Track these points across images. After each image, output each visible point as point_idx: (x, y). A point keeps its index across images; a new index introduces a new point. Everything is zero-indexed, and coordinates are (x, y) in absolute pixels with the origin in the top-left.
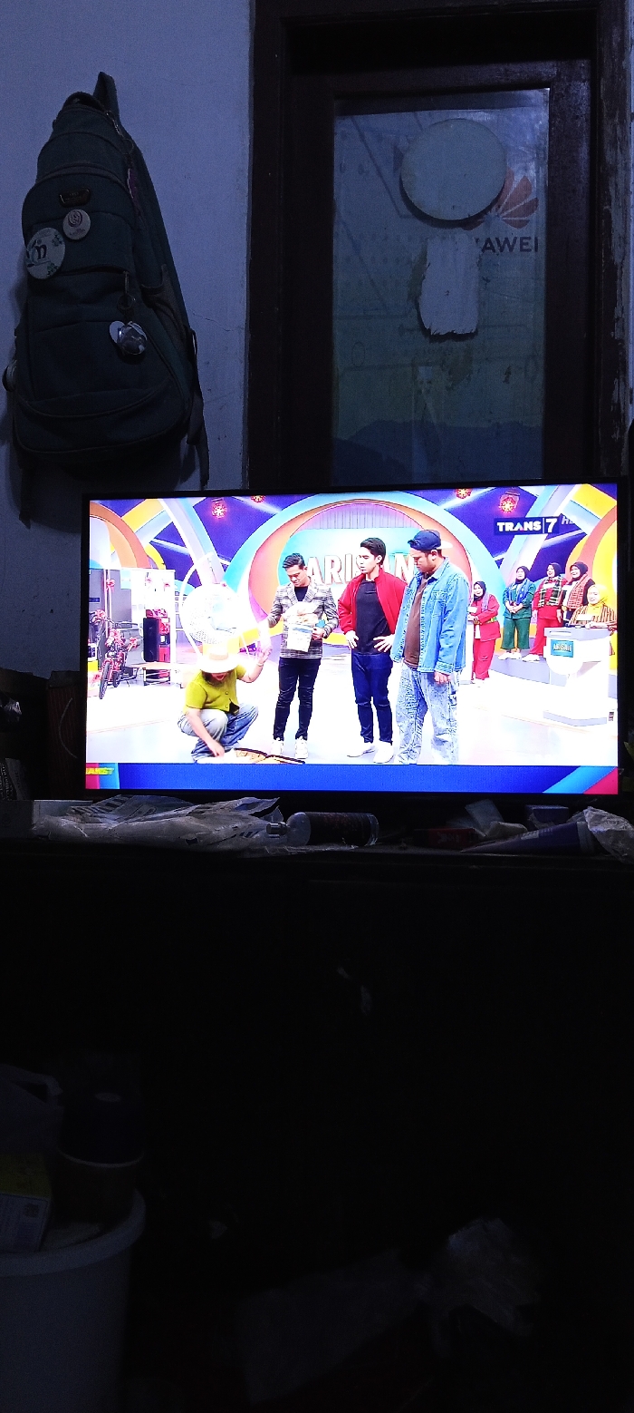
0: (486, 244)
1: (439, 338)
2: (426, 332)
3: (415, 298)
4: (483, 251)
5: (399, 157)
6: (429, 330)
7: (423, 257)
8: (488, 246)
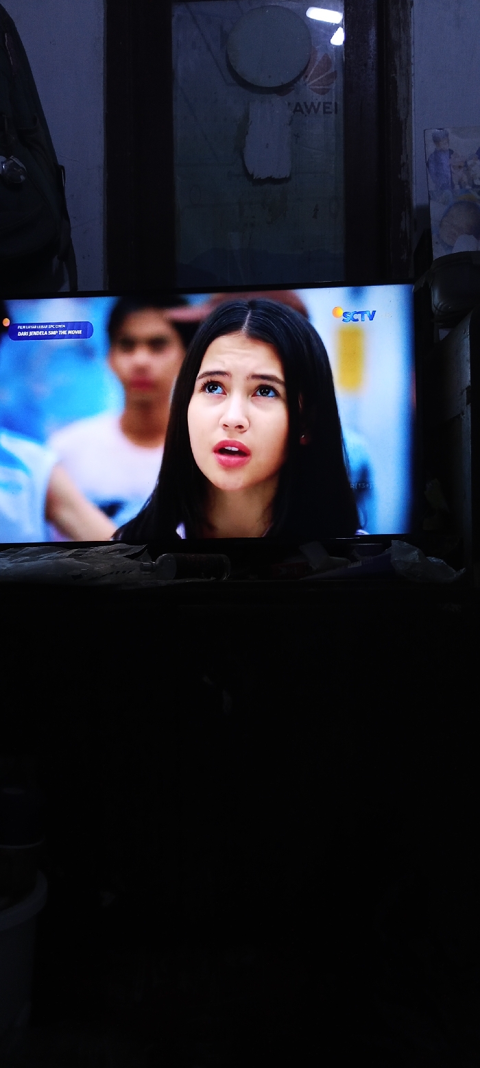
0: (300, 106)
1: (260, 182)
2: (249, 177)
3: (240, 151)
4: (294, 112)
5: (225, 37)
6: (252, 175)
7: (246, 117)
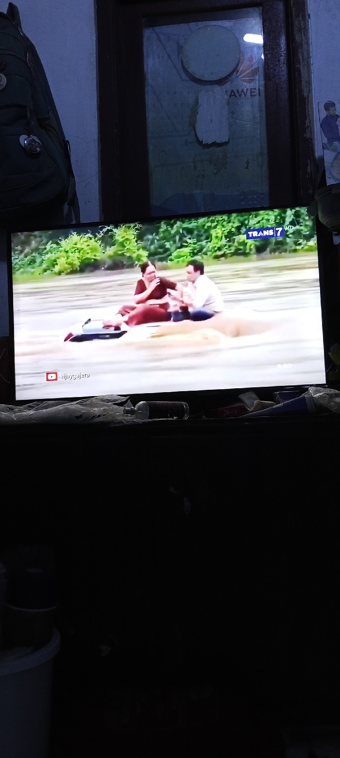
0: (231, 93)
1: (208, 146)
2: (200, 143)
3: (193, 125)
4: (230, 97)
5: (180, 48)
6: (202, 142)
7: (197, 102)
8: (232, 94)
